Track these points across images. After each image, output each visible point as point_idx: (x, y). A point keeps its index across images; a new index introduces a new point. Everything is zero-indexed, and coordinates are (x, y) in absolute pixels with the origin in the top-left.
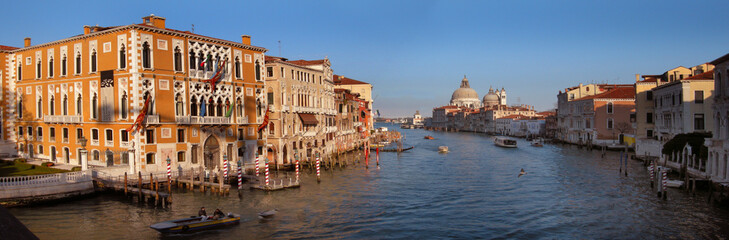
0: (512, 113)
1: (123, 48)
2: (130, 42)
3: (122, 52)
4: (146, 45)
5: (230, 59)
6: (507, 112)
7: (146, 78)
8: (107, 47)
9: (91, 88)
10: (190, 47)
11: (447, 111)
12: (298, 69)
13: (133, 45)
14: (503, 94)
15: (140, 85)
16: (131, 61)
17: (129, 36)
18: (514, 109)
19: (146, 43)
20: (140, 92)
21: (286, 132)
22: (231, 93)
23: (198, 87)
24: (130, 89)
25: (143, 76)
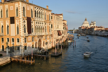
0: (99, 29)
1: (17, 9)
2: (19, 7)
3: (17, 10)
4: (24, 8)
5: (44, 14)
6: (97, 28)
7: (24, 20)
8: (12, 8)
9: (7, 23)
10: (35, 9)
11: (82, 28)
12: (57, 17)
13: (20, 8)
14: (95, 23)
15: (23, 23)
16: (20, 14)
17: (19, 4)
18: (99, 27)
19: (24, 7)
20: (23, 25)
21: (55, 37)
22: (44, 25)
23: (37, 23)
24: (20, 24)
25: (23, 19)
